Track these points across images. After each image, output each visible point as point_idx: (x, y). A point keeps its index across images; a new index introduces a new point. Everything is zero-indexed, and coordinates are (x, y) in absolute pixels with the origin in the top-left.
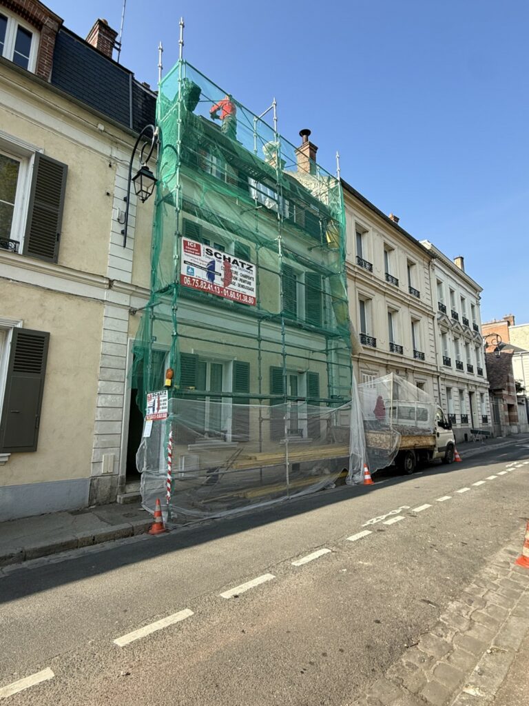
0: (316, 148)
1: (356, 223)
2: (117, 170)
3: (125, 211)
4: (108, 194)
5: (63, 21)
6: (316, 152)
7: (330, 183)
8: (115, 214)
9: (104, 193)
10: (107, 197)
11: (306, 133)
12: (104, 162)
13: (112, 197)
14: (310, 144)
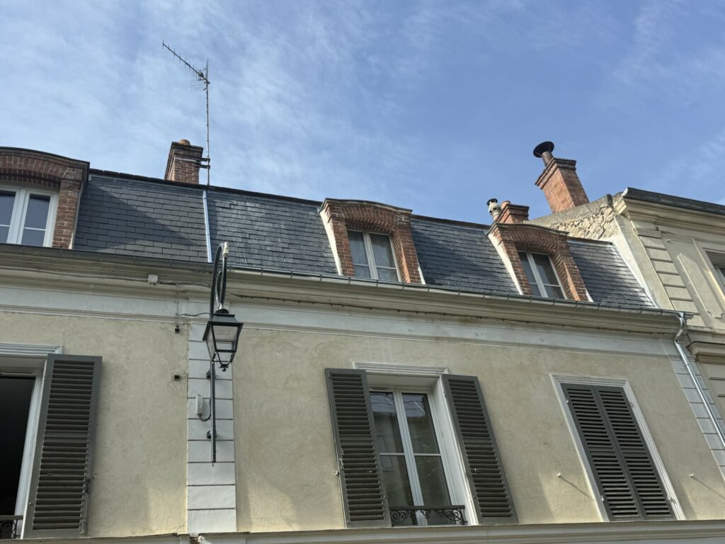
0: (573, 163)
1: (707, 252)
2: (191, 333)
3: (209, 395)
4: (177, 377)
5: (88, 163)
6: (574, 169)
7: (615, 204)
8: (193, 408)
9: (170, 377)
10: (177, 383)
11: (544, 148)
12: (166, 328)
13: (184, 381)
14: (558, 161)
